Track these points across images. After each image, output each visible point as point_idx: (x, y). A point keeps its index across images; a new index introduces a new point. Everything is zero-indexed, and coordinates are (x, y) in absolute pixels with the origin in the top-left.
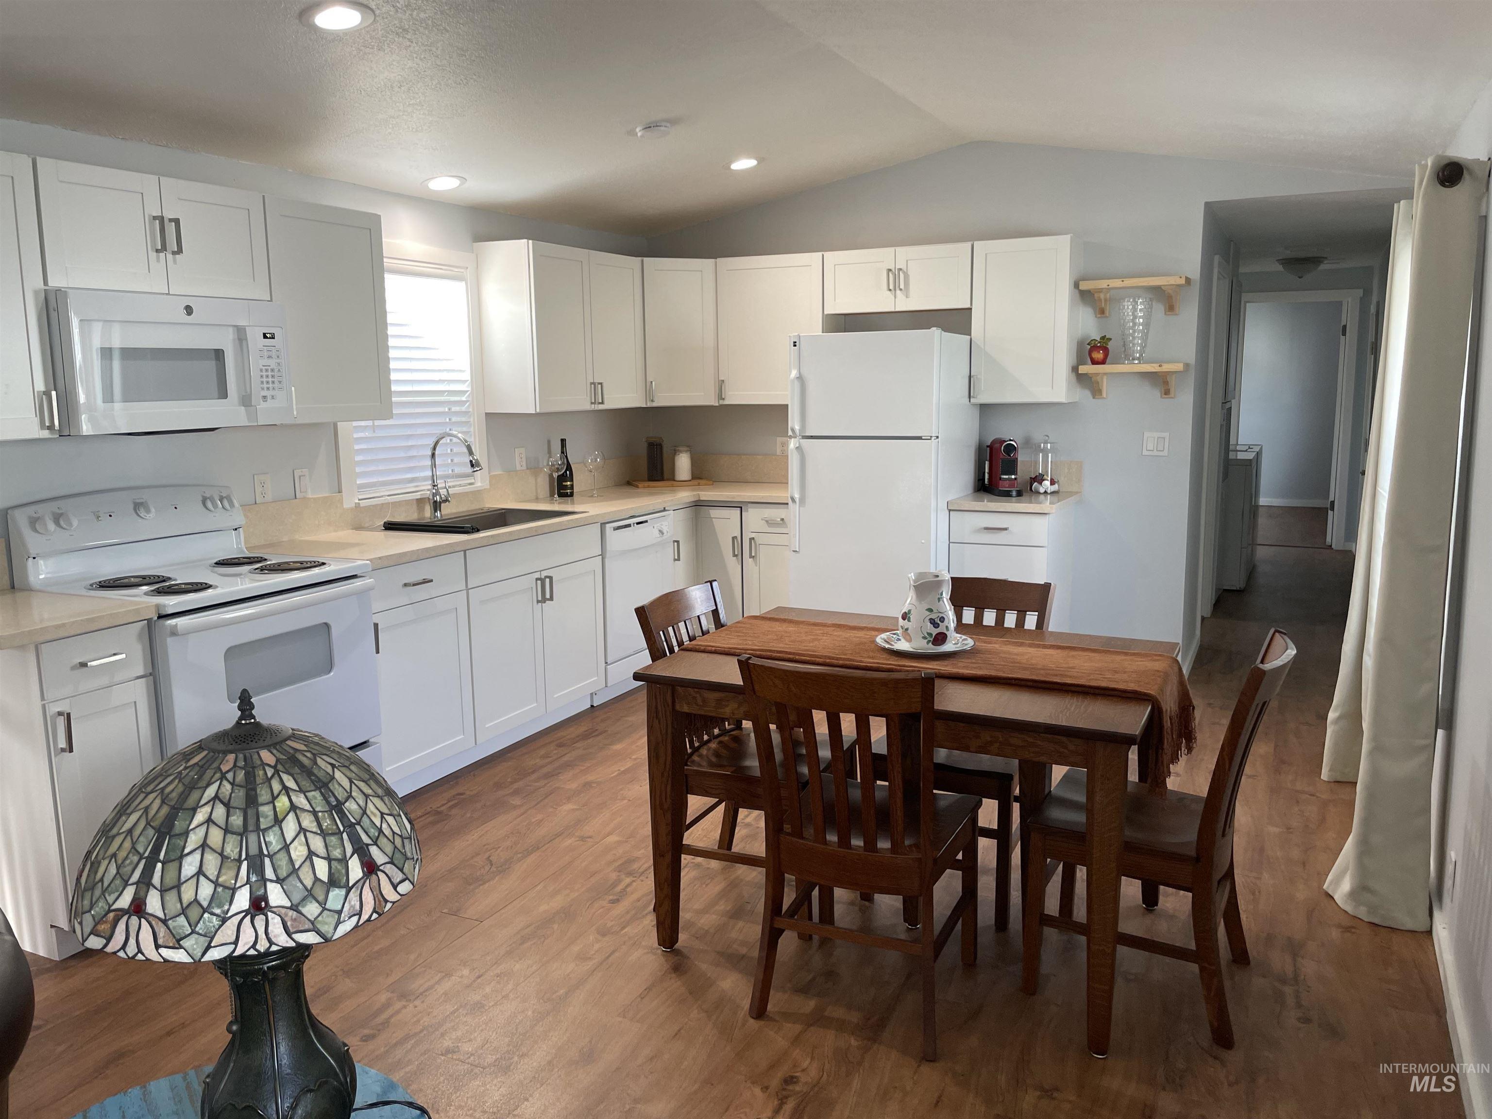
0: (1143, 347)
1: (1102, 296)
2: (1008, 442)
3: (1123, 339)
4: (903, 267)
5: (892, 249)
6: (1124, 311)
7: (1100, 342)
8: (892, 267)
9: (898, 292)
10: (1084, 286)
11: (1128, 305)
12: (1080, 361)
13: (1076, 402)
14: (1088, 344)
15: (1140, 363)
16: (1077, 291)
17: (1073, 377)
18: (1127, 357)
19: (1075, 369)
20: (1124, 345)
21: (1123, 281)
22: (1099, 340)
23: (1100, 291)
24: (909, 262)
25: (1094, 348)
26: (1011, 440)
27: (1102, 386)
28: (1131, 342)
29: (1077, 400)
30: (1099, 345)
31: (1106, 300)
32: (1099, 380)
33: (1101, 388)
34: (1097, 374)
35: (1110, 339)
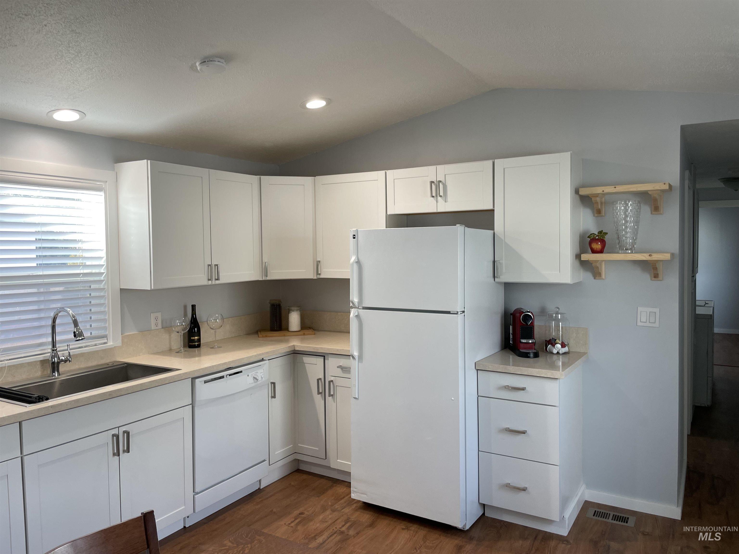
0: (634, 240)
1: (598, 199)
2: (526, 313)
3: (617, 233)
4: (442, 179)
5: (435, 167)
6: (617, 211)
7: (598, 236)
8: (434, 180)
9: (439, 198)
10: (583, 192)
11: (620, 207)
12: (583, 251)
13: (581, 281)
14: (589, 237)
15: (632, 253)
16: (577, 197)
17: (577, 263)
18: (621, 248)
19: (578, 257)
20: (618, 238)
21: (615, 187)
22: (597, 234)
23: (597, 195)
24: (446, 175)
25: (593, 239)
26: (529, 312)
27: (601, 270)
28: (623, 236)
29: (581, 280)
30: (597, 238)
31: (602, 203)
32: (598, 265)
33: (600, 271)
34: (596, 261)
35: (607, 233)
